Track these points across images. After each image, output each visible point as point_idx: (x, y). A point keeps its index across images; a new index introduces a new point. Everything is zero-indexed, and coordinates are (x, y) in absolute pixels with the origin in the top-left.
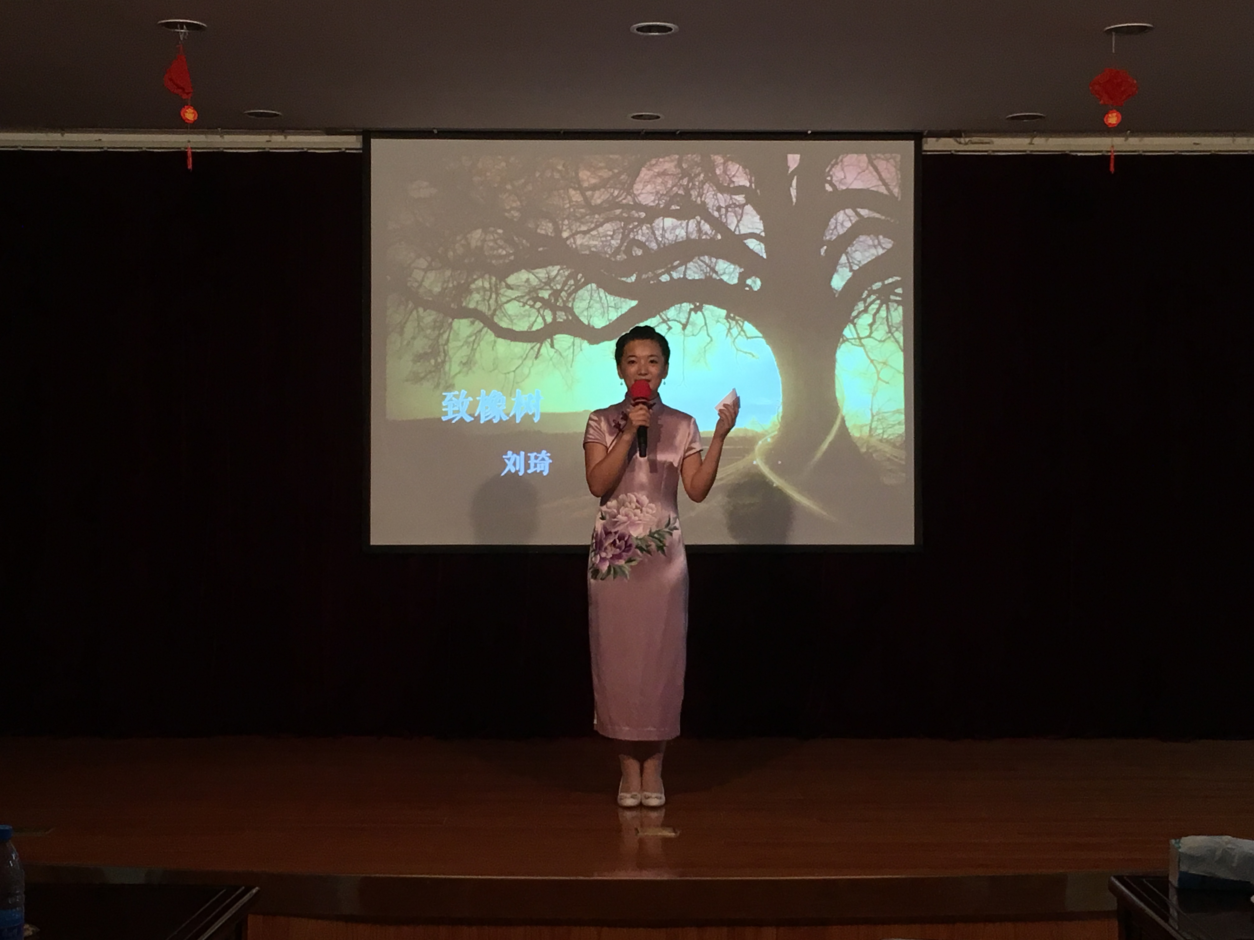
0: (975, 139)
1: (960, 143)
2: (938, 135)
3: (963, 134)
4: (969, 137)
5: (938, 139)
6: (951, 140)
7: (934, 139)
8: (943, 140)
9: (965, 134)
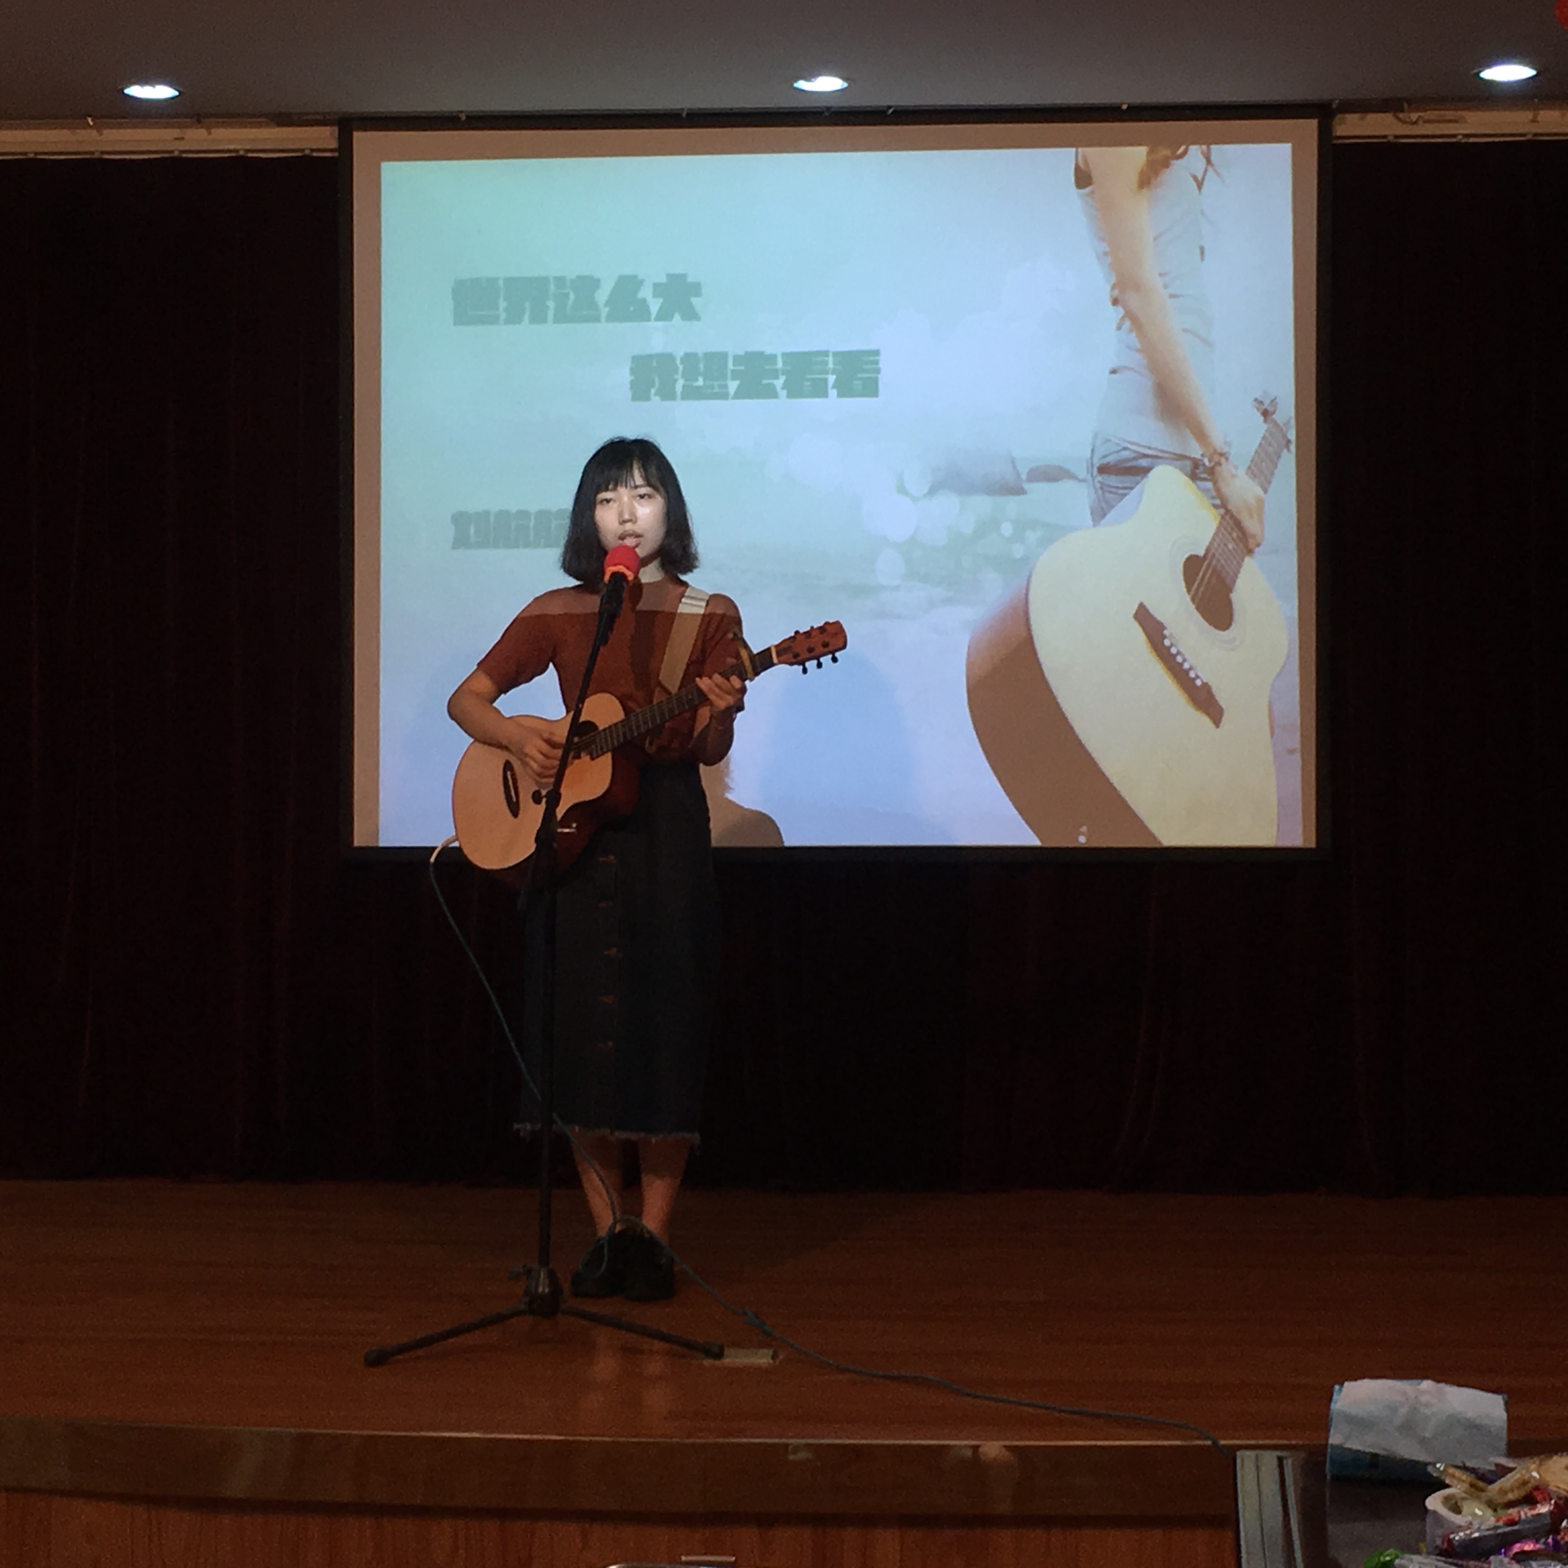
0: (1429, 115)
1: (1405, 122)
2: (1362, 107)
3: (1406, 105)
4: (1418, 110)
5: (1364, 115)
6: (1388, 118)
7: (1356, 116)
8: (1371, 117)
9: (1409, 105)
